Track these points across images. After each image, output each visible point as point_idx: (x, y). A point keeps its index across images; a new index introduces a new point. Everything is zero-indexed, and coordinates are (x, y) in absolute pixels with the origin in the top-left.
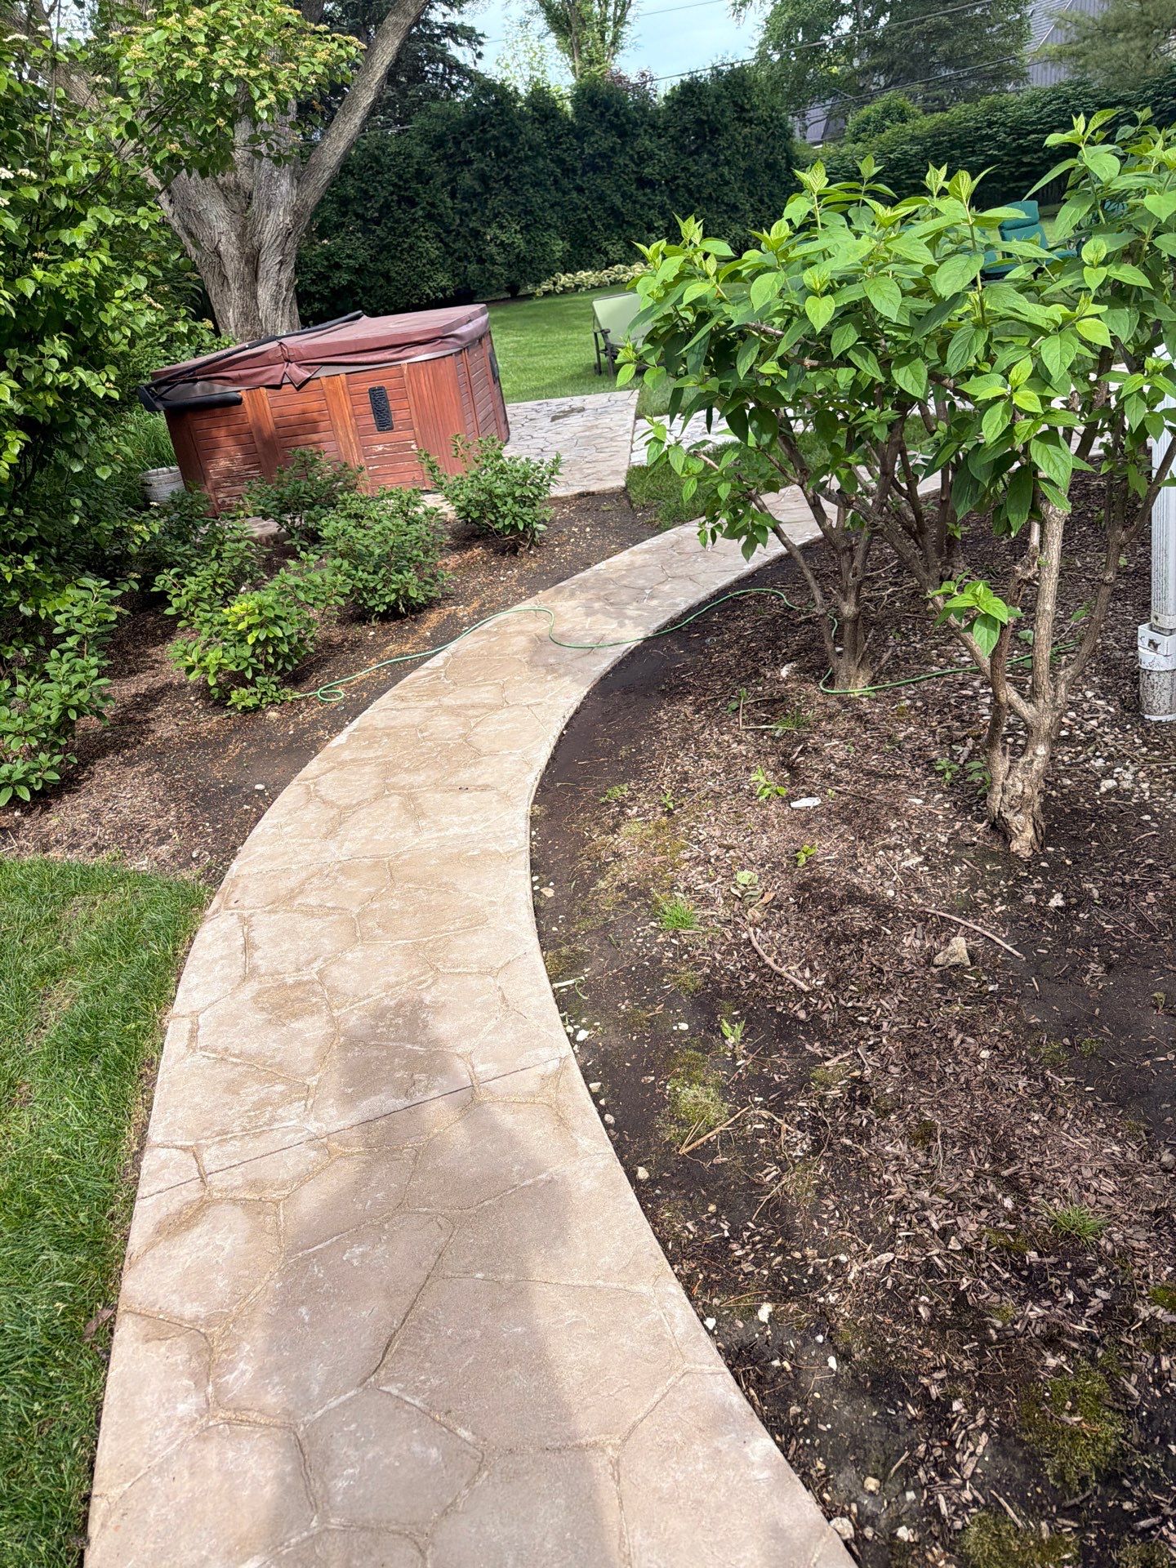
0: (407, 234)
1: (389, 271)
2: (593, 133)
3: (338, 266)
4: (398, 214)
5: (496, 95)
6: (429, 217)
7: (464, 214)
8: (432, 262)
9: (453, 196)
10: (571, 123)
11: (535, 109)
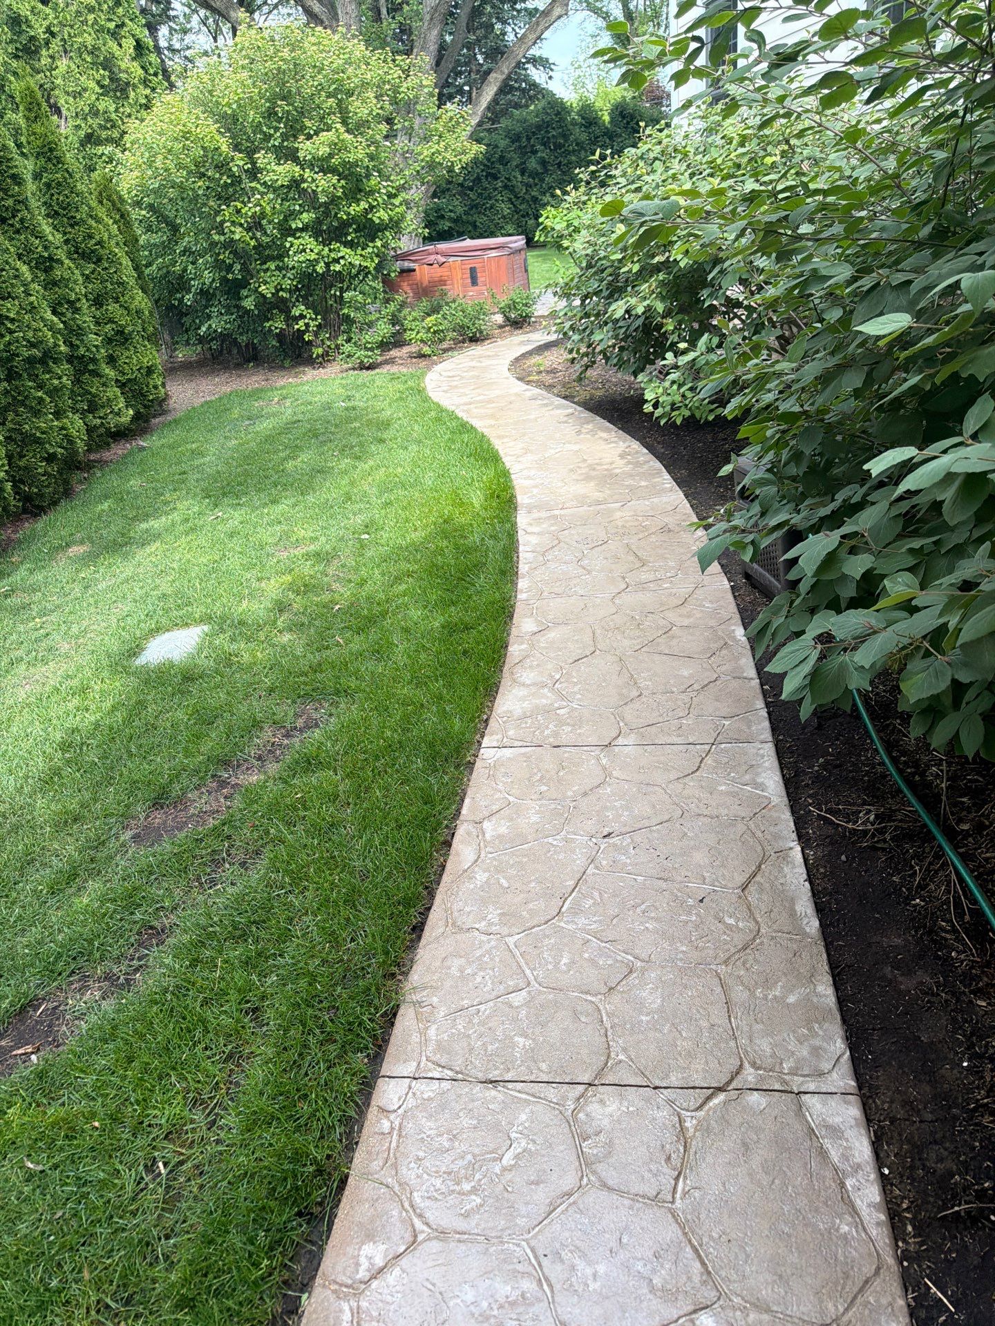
0: (490, 198)
1: (475, 222)
2: (621, 136)
3: (442, 217)
4: (485, 184)
5: (557, 108)
6: (506, 187)
7: (528, 186)
8: (504, 217)
9: (523, 174)
10: (607, 128)
11: (583, 118)
